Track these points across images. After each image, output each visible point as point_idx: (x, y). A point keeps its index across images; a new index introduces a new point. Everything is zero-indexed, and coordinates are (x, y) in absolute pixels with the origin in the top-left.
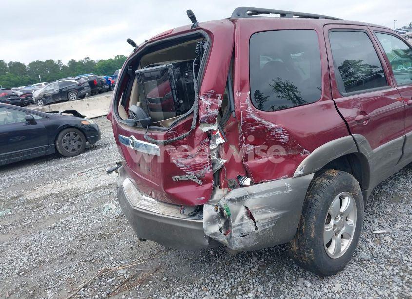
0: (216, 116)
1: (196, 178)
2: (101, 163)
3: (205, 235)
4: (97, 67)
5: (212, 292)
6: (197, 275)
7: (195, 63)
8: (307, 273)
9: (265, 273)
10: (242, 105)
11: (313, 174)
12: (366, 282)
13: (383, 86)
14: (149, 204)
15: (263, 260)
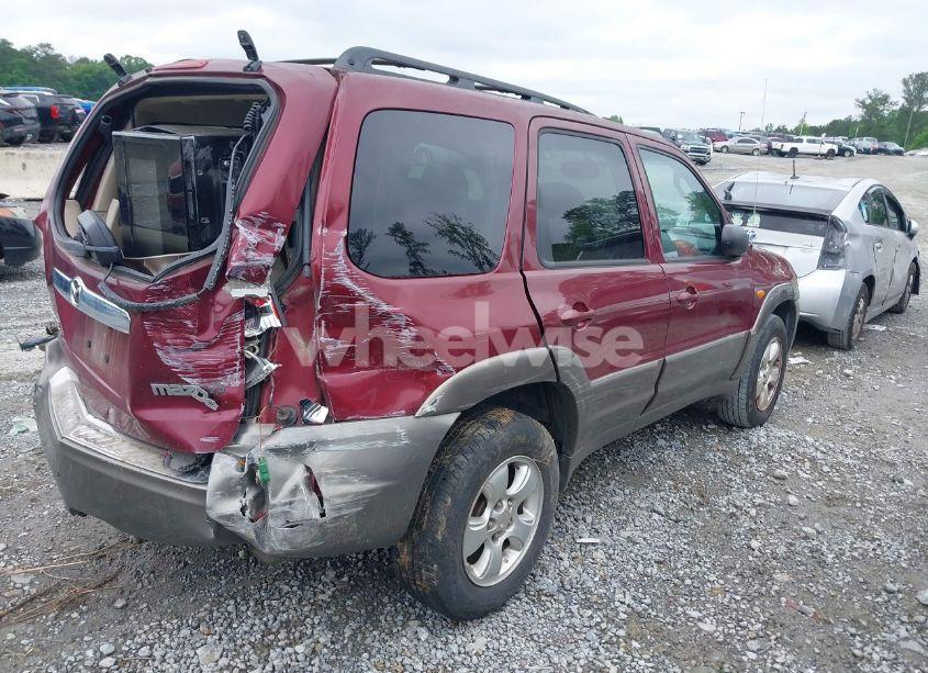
0: (268, 268)
1: (205, 393)
2: (28, 317)
3: (208, 518)
4: (68, 74)
5: (220, 639)
6: (196, 600)
7: (238, 148)
8: (429, 612)
9: (344, 606)
10: (326, 256)
11: (457, 415)
12: (535, 637)
13: (636, 257)
14: (98, 436)
15: (345, 579)
